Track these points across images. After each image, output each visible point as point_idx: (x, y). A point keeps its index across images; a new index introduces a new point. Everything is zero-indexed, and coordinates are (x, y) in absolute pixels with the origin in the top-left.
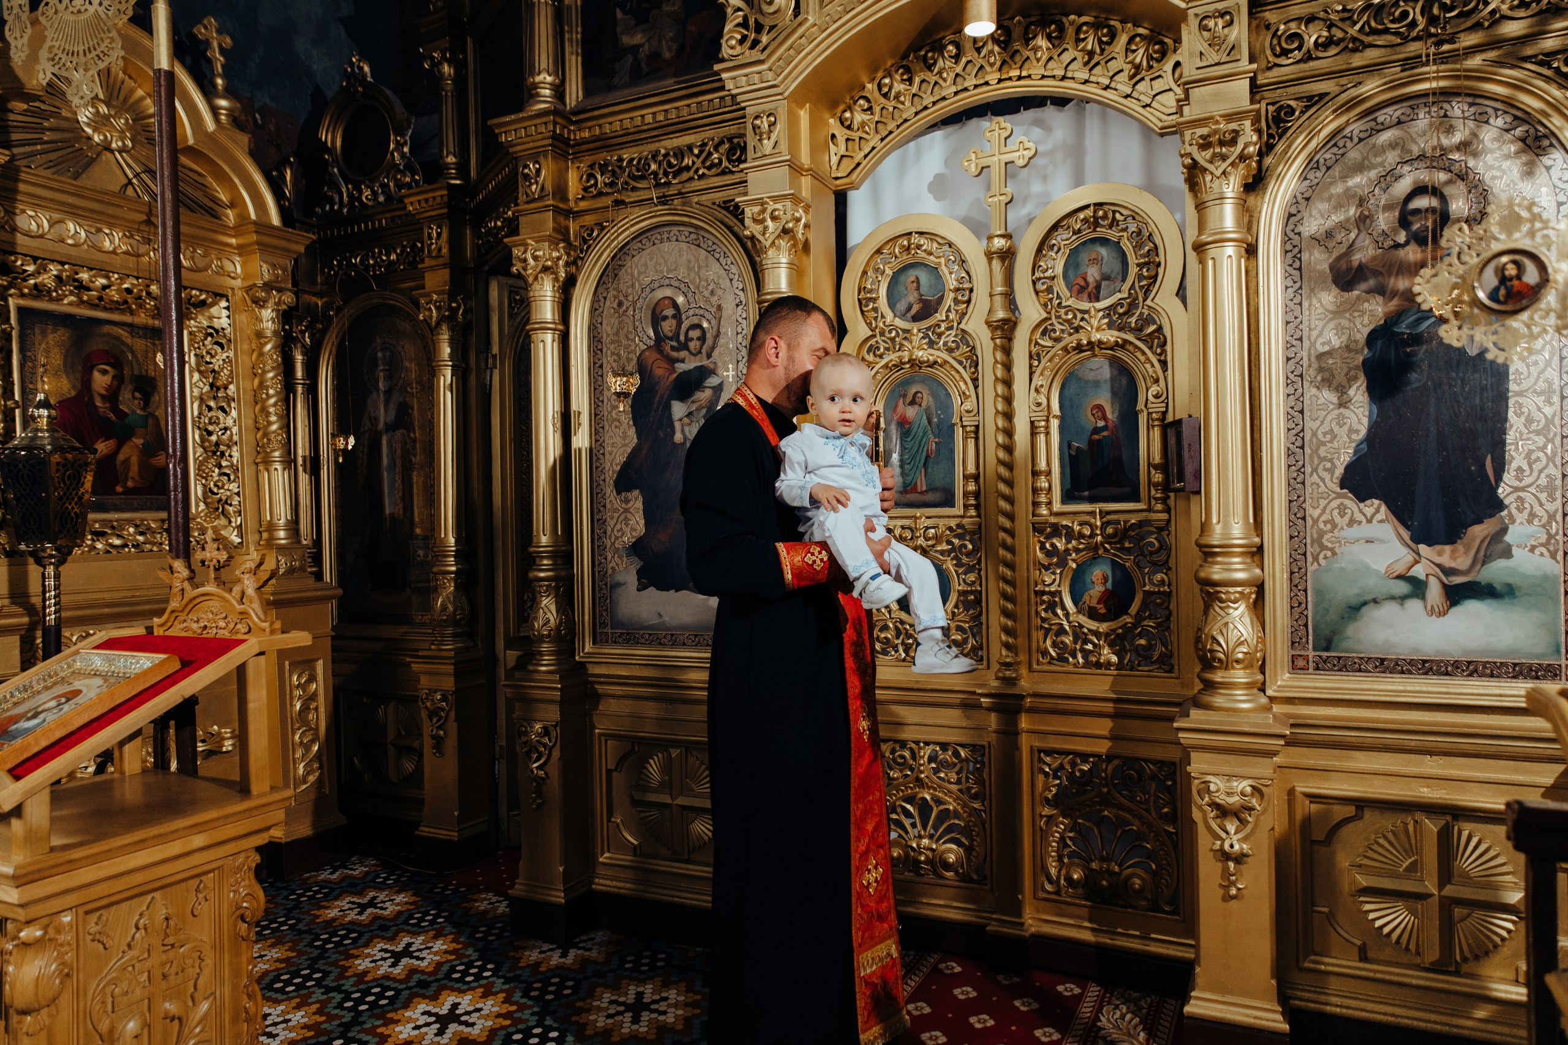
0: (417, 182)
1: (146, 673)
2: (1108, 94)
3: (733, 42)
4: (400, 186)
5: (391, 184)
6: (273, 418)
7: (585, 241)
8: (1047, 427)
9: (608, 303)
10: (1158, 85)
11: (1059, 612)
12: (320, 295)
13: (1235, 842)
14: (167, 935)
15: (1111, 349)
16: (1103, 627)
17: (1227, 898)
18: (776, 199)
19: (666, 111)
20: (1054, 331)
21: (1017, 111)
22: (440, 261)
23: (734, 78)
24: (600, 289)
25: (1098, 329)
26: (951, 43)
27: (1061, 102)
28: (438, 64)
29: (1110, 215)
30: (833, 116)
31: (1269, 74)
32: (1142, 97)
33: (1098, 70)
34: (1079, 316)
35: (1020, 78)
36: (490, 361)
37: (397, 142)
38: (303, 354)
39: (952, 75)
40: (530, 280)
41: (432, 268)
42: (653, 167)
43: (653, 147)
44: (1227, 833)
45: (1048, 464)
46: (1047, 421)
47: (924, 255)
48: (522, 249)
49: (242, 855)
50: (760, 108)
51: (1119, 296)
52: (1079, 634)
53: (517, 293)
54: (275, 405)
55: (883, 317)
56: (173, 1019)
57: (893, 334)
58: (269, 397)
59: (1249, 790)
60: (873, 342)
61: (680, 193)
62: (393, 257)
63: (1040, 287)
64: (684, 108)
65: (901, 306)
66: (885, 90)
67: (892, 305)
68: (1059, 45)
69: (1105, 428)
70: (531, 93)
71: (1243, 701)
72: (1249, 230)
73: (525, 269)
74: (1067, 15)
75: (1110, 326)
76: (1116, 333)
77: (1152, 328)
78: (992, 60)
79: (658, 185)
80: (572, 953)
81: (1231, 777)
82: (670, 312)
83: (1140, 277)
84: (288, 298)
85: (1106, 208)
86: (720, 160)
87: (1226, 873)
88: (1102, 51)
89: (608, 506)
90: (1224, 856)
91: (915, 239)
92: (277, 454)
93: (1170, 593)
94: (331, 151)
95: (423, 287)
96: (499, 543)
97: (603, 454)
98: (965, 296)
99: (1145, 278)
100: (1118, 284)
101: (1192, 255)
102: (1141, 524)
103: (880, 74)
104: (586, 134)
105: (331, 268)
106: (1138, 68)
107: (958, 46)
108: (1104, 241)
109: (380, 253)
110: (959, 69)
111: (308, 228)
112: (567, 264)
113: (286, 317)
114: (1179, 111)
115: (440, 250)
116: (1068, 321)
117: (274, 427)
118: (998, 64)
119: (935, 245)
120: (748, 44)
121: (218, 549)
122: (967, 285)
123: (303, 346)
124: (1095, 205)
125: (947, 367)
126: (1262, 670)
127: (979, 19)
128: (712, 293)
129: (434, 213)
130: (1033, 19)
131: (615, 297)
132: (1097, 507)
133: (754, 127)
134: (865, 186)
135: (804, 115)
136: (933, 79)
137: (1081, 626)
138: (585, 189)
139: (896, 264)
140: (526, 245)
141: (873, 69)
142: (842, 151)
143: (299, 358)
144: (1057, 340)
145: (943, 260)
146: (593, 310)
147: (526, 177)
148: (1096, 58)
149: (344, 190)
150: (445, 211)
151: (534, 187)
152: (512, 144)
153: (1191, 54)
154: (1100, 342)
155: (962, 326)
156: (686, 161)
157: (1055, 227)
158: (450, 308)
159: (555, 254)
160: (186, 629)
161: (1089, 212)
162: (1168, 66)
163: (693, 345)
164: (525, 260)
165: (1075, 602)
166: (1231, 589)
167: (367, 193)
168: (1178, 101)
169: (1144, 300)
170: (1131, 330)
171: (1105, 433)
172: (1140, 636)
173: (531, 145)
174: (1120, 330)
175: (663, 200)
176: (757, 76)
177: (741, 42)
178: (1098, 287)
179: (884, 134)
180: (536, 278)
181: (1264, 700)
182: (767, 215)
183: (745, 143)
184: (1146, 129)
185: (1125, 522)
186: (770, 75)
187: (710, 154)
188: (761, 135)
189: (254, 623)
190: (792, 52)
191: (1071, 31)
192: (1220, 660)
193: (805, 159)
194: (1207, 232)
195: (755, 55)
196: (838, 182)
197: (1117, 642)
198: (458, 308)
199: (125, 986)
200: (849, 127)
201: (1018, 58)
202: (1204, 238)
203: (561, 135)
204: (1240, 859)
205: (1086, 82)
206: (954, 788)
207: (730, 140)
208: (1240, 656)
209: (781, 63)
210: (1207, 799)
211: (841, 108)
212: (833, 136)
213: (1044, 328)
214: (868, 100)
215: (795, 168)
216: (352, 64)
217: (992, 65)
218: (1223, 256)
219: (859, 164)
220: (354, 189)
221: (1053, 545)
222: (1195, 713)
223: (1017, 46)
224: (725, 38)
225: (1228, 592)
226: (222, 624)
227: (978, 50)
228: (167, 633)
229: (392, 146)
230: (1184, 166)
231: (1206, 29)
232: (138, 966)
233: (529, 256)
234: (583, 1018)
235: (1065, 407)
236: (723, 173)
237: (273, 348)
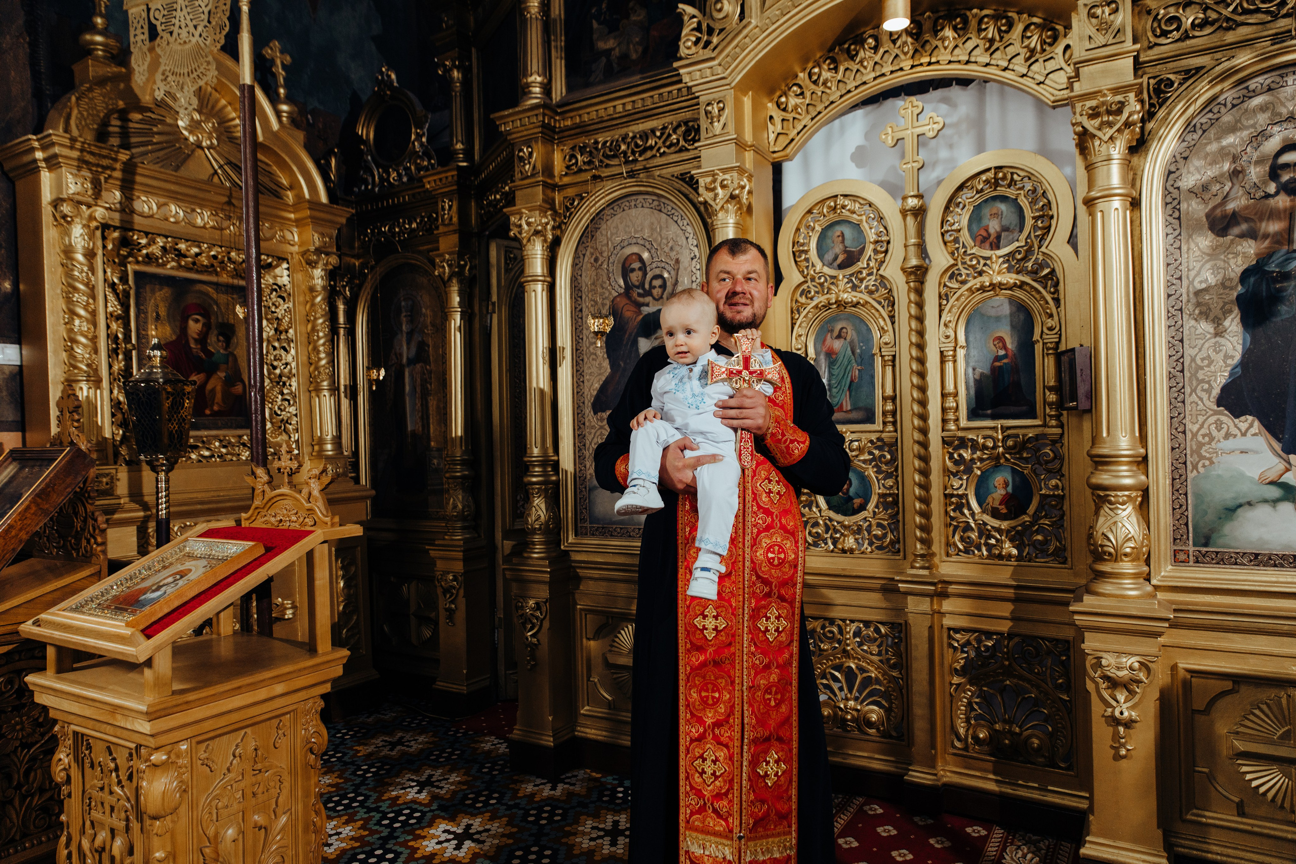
0: (433, 165)
1: (239, 556)
2: (1008, 74)
3: (689, 44)
4: (419, 168)
5: (413, 168)
6: (322, 355)
7: (568, 209)
8: (954, 356)
9: (586, 259)
10: (1051, 66)
11: (966, 511)
12: (357, 257)
13: (1124, 708)
14: (255, 762)
15: (1010, 289)
16: (1004, 525)
17: (1117, 757)
18: (725, 171)
19: (633, 102)
20: (961, 275)
21: (927, 91)
22: (451, 228)
23: (690, 73)
24: (580, 248)
25: (999, 273)
26: (870, 36)
27: (964, 82)
28: (448, 71)
29: (1009, 176)
30: (771, 101)
31: (1150, 52)
32: (1036, 76)
33: (998, 55)
34: (982, 262)
35: (930, 64)
36: (490, 307)
37: (417, 134)
38: (344, 304)
39: (872, 63)
40: (525, 241)
41: (445, 234)
42: (623, 147)
43: (623, 131)
44: (1117, 702)
45: (956, 387)
46: (955, 350)
47: (848, 213)
48: (518, 217)
49: (311, 701)
50: (711, 97)
51: (1017, 244)
52: (983, 530)
53: (511, 253)
54: (324, 345)
55: (813, 265)
56: (260, 828)
57: (822, 280)
58: (319, 338)
59: (1136, 665)
60: (805, 287)
61: (645, 168)
62: (414, 225)
63: (948, 238)
64: (649, 99)
65: (829, 257)
66: (815, 78)
67: (821, 256)
68: (964, 35)
69: (1005, 356)
70: (525, 91)
71: (1131, 589)
72: (1133, 185)
73: (520, 233)
74: (971, 9)
75: (1009, 270)
76: (1014, 276)
77: (1046, 271)
78: (906, 49)
79: (627, 162)
80: (560, 787)
81: (1120, 653)
82: (636, 265)
83: (1035, 228)
84: (334, 260)
85: (1005, 170)
86: (678, 140)
87: (1116, 737)
88: (1001, 38)
89: (587, 424)
90: (1114, 721)
91: (840, 201)
92: (325, 383)
93: (1064, 496)
94: (366, 142)
95: (438, 249)
96: (497, 454)
97: (583, 382)
98: (883, 247)
99: (1040, 228)
100: (1016, 234)
101: (1082, 210)
102: (1037, 437)
103: (810, 65)
104: (569, 123)
105: (366, 235)
106: (1033, 51)
107: (876, 38)
108: (1004, 199)
109: (404, 222)
110: (877, 58)
111: (348, 204)
112: (554, 228)
113: (332, 274)
114: (1070, 87)
115: (451, 219)
116: (973, 267)
117: (323, 362)
118: (911, 53)
119: (857, 205)
120: (702, 44)
121: (291, 459)
122: (885, 238)
123: (345, 298)
124: (996, 168)
125: (868, 306)
126: (1148, 562)
127: (895, 16)
128: (672, 249)
129: (447, 190)
130: (942, 14)
131: (592, 254)
132: (999, 423)
133: (707, 112)
134: (798, 159)
135: (747, 101)
136: (855, 67)
137: (985, 524)
138: (568, 167)
139: (824, 222)
140: (521, 214)
141: (805, 60)
142: (779, 128)
143: (341, 307)
144: (963, 282)
145: (864, 218)
146: (574, 265)
147: (521, 159)
148: (996, 45)
149: (376, 173)
150: (455, 187)
151: (527, 167)
152: (509, 133)
153: (1081, 39)
154: (1000, 284)
155: (881, 272)
156: (650, 142)
157: (961, 187)
158: (459, 266)
159: (544, 220)
160: (266, 522)
161: (991, 175)
162: (1059, 49)
163: (656, 292)
164: (520, 226)
165: (980, 504)
166: (1119, 493)
167: (394, 175)
168: (1069, 78)
169: (1040, 247)
170: (1028, 273)
171: (1005, 361)
172: (1037, 532)
173: (525, 133)
174: (1018, 273)
175: (632, 174)
176: (708, 71)
177: (696, 43)
178: (998, 237)
179: (814, 114)
180: (529, 240)
181: (1149, 588)
182: (718, 184)
183: (699, 126)
184: (1039, 103)
185: (1024, 436)
186: (720, 70)
187: (669, 135)
188: (712, 118)
189: (319, 518)
190: (737, 50)
191: (973, 23)
192: (1110, 554)
193: (748, 137)
194: (1096, 188)
195: (708, 53)
196: (775, 155)
197: (1017, 537)
198: (465, 265)
199: (225, 801)
200: (784, 110)
201: (928, 47)
202: (1093, 194)
203: (549, 124)
204: (1129, 724)
205: (987, 65)
206: (876, 658)
207: (686, 123)
208: (1128, 550)
209: (729, 59)
210: (1099, 672)
211: (778, 94)
212: (771, 117)
213: (952, 273)
214: (800, 87)
215: (741, 145)
216: (382, 73)
217: (905, 54)
218: (1110, 208)
219: (792, 140)
220: (384, 172)
221: (960, 455)
222: (1087, 599)
223: (927, 37)
224: (683, 40)
225: (1117, 496)
226: (294, 518)
227: (894, 42)
228: (252, 525)
229: (413, 137)
230: (1076, 133)
231: (1095, 16)
232: (234, 785)
233: (523, 223)
234: (570, 840)
235: (971, 339)
236: (680, 151)
237: (322, 299)
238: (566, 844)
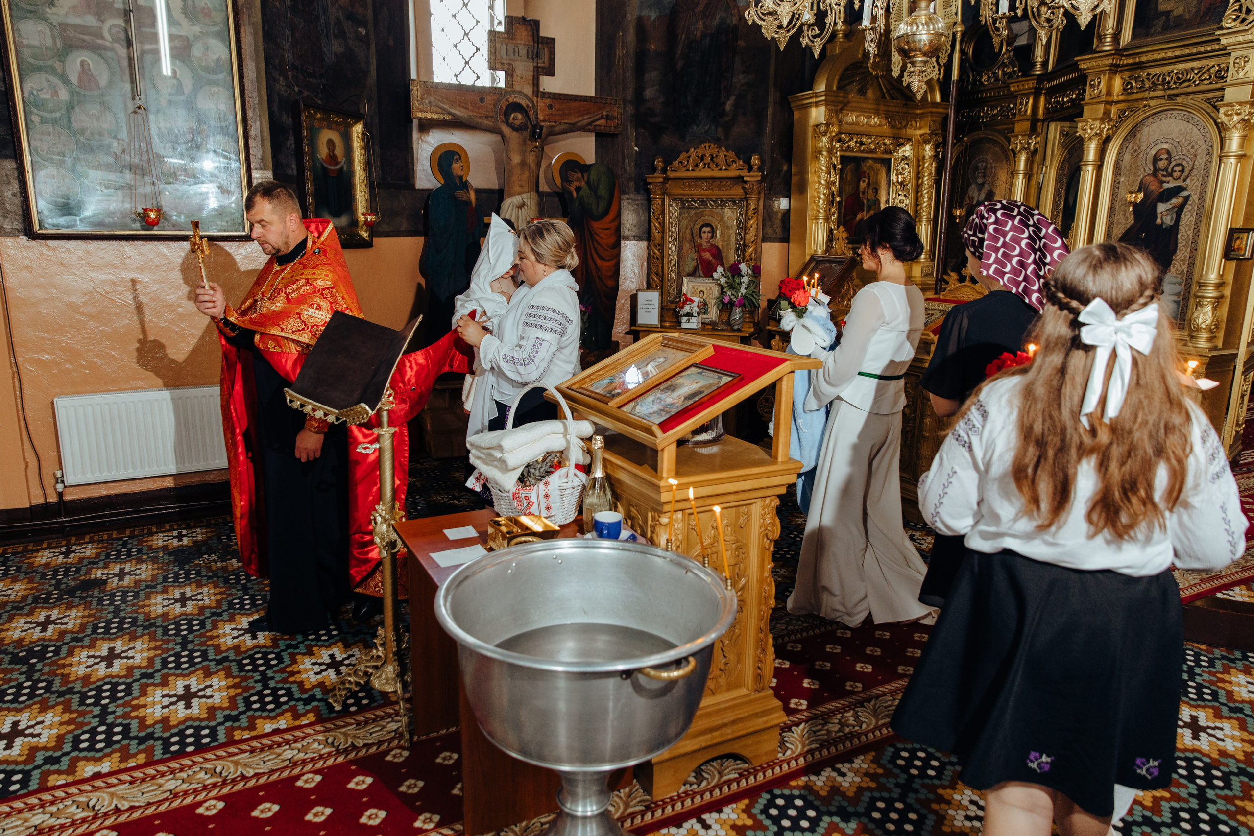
0: (1015, 71)
3: (1231, 20)
4: (1004, 74)
5: (1000, 73)
7: (1120, 117)
9: (1128, 150)
18: (1241, 103)
22: (1025, 117)
23: (1227, 38)
24: (1125, 143)
36: (1044, 169)
37: (1007, 50)
38: (937, 163)
40: (1086, 139)
41: (1020, 121)
42: (1168, 79)
43: (1170, 68)
48: (1084, 123)
50: (1240, 53)
53: (1065, 131)
61: (1182, 94)
62: (995, 112)
70: (1101, 38)
73: (1084, 134)
79: (1169, 89)
82: (1164, 156)
84: (937, 137)
86: (1211, 76)
92: (925, 217)
94: (968, 55)
95: (1013, 131)
97: (1113, 230)
104: (1130, 61)
109: (988, 110)
112: (1108, 130)
115: (1026, 111)
120: (1240, 20)
128: (1192, 147)
129: (1026, 92)
131: (1133, 147)
133: (1235, 63)
138: (1124, 89)
140: (1087, 122)
146: (1119, 153)
147: (1092, 86)
149: (971, 75)
150: (1032, 90)
151: (1096, 91)
152: (1086, 69)
156: (1189, 76)
158: (1028, 143)
159: (1103, 126)
163: (1175, 174)
164: (1085, 130)
167: (985, 78)
173: (1098, 70)
175: (1171, 98)
177: (1235, 20)
180: (1089, 139)
182: (1233, 112)
183: (1228, 69)
187: (1205, 73)
188: (1238, 67)
195: (1243, 27)
203: (1116, 64)
207: (1219, 65)
220: (978, 75)
229: (1004, 52)
233: (1088, 128)
236: (1212, 83)
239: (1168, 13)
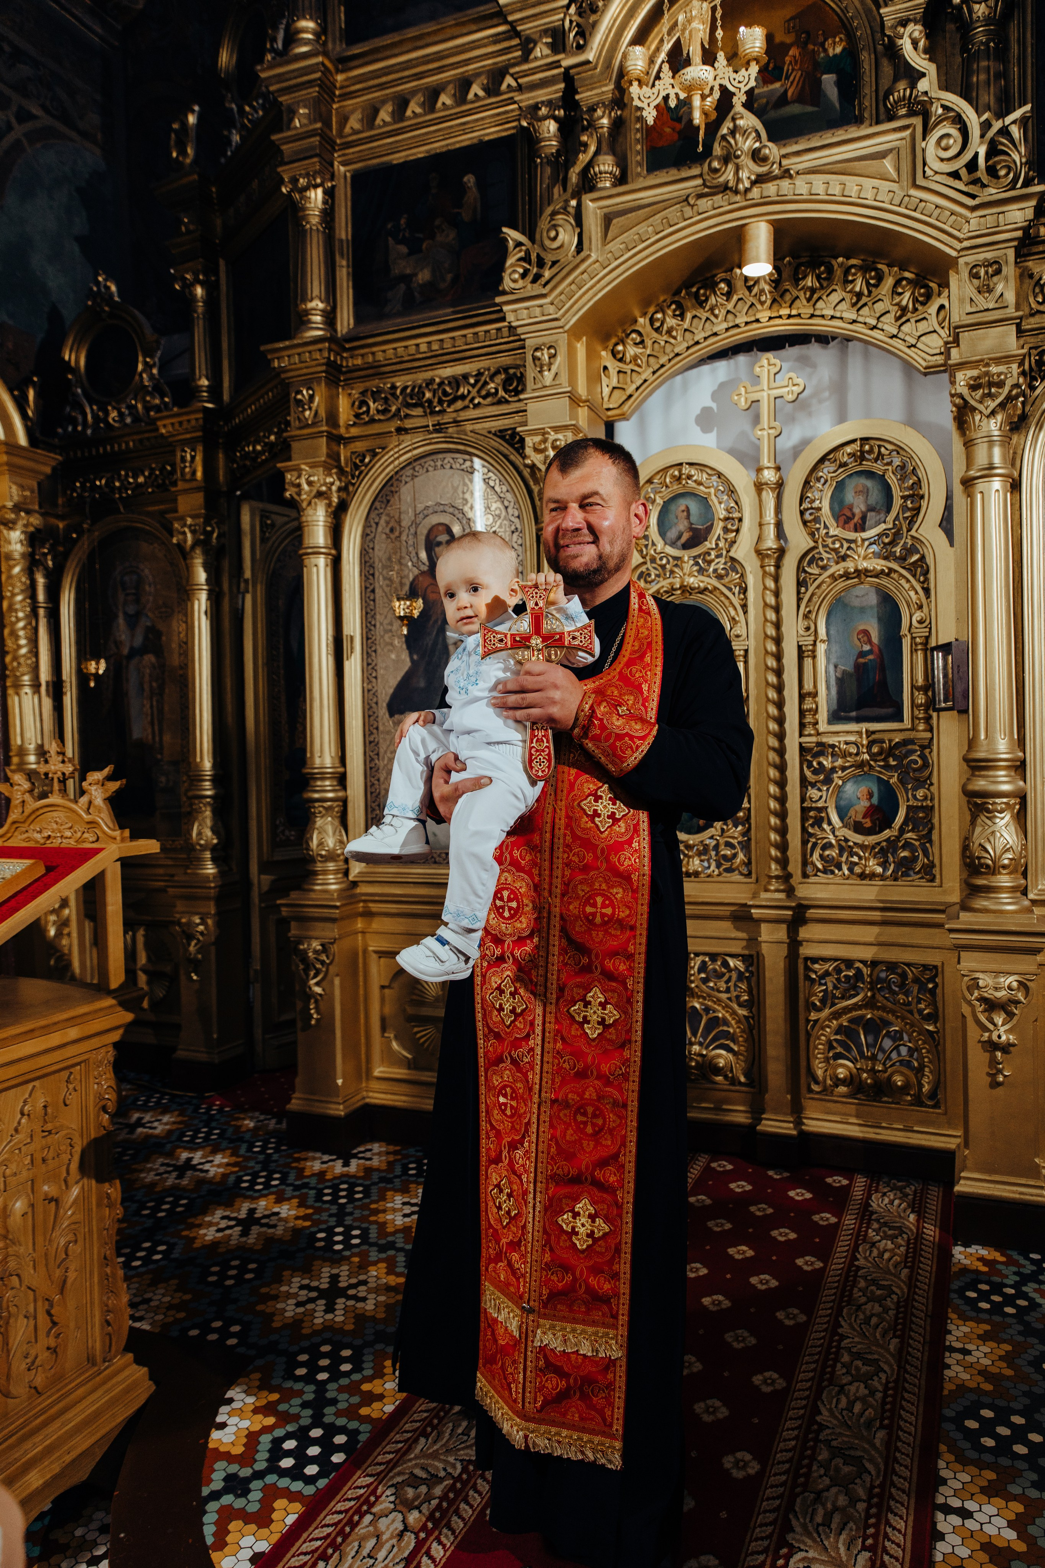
0: (166, 404)
1: (17, 877)
2: (876, 334)
3: (516, 276)
4: (148, 408)
5: (139, 406)
6: (23, 642)
7: (357, 467)
8: (814, 651)
9: (380, 529)
10: (923, 327)
11: (825, 826)
12: (61, 518)
13: (1003, 1033)
14: (45, 1122)
15: (876, 576)
17: (995, 1085)
18: (557, 429)
19: (442, 341)
20: (822, 559)
21: (782, 347)
22: (194, 484)
23: (515, 311)
24: (373, 515)
25: (865, 558)
26: (722, 280)
27: (824, 339)
28: (188, 287)
29: (876, 450)
30: (605, 349)
31: (1032, 320)
32: (907, 338)
33: (865, 311)
34: (846, 545)
35: (790, 316)
36: (242, 585)
37: (146, 364)
38: (46, 576)
39: (724, 312)
40: (304, 505)
41: (185, 491)
42: (428, 395)
43: (428, 375)
44: (995, 1025)
45: (815, 686)
46: (814, 645)
47: (694, 485)
48: (295, 474)
49: (103, 1050)
50: (540, 341)
51: (883, 526)
52: (844, 847)
53: (268, 518)
54: (24, 628)
55: (653, 544)
56: (51, 1200)
57: (664, 561)
58: (18, 620)
59: (1015, 984)
60: (643, 569)
61: (455, 421)
62: (141, 480)
63: (807, 517)
64: (462, 337)
65: (672, 534)
66: (657, 324)
67: (662, 533)
68: (828, 286)
69: (870, 652)
70: (302, 320)
71: (1007, 903)
72: (1013, 465)
73: (299, 494)
74: (836, 258)
75: (877, 555)
76: (883, 562)
77: (915, 557)
78: (763, 298)
79: (433, 413)
80: (354, 1163)
81: (998, 973)
83: (904, 508)
84: (36, 520)
85: (872, 442)
86: (497, 390)
87: (993, 1062)
88: (870, 292)
89: (381, 728)
90: (992, 1046)
91: (686, 470)
92: (26, 678)
93: (933, 807)
94: (75, 371)
95: (176, 511)
97: (376, 677)
98: (733, 524)
99: (909, 509)
100: (882, 515)
101: (958, 489)
102: (905, 742)
103: (652, 309)
104: (359, 361)
105: (74, 489)
106: (904, 310)
107: (729, 284)
108: (870, 474)
109: (127, 475)
110: (730, 307)
111: (50, 448)
112: (340, 489)
113: (33, 539)
114: (947, 354)
115: (194, 473)
116: (835, 550)
117: (23, 651)
118: (769, 302)
119: (705, 476)
120: (530, 277)
122: (736, 515)
123: (46, 568)
124: (862, 439)
125: (717, 593)
126: (1025, 875)
127: (757, 260)
129: (188, 436)
130: (804, 260)
131: (388, 523)
132: (864, 727)
133: (535, 358)
134: (634, 419)
135: (581, 348)
136: (704, 315)
137: (846, 840)
138: (357, 416)
139: (667, 494)
140: (299, 471)
141: (645, 304)
142: (614, 382)
143: (41, 581)
144: (824, 568)
145: (712, 490)
146: (365, 535)
147: (299, 403)
148: (864, 300)
149: (88, 410)
150: (199, 434)
151: (307, 413)
152: (285, 370)
153: (961, 301)
154: (866, 570)
155: (732, 554)
156: (461, 390)
157: (822, 460)
158: (205, 532)
159: (329, 480)
160: (29, 839)
161: (856, 446)
162: (933, 309)
164: (299, 485)
165: (841, 818)
166: (998, 800)
167: (114, 414)
168: (946, 343)
169: (909, 530)
170: (896, 559)
171: (871, 657)
172: (904, 847)
173: (305, 371)
174: (886, 558)
175: (439, 428)
176: (538, 310)
177: (523, 276)
178: (864, 518)
179: (656, 367)
180: (310, 504)
181: (1027, 903)
182: (549, 445)
183: (522, 375)
184: (908, 367)
185: (890, 741)
186: (552, 309)
187: (486, 383)
188: (542, 366)
190: (573, 287)
191: (839, 273)
192: (988, 866)
193: (582, 390)
194: (976, 467)
195: (537, 289)
196: (610, 413)
197: (883, 852)
198: (212, 532)
199: (13, 1167)
200: (621, 360)
201: (788, 297)
202: (972, 473)
203: (335, 361)
204: (1006, 1048)
205: (854, 321)
206: (724, 996)
207: (506, 370)
208: (1006, 862)
209: (563, 297)
210: (976, 994)
211: (614, 340)
212: (605, 368)
213: (809, 557)
214: (640, 334)
215: (575, 400)
216: (98, 283)
217: (762, 303)
218: (990, 489)
219: (630, 396)
220: (99, 409)
221: (820, 763)
222: (964, 916)
223: (787, 285)
224: (509, 271)
225: (994, 803)
226: (68, 834)
227: (750, 289)
228: (6, 844)
229: (140, 367)
230: (955, 405)
231: (977, 276)
232: (24, 1149)
233: (303, 481)
234: (381, 1218)
235: (832, 632)
236: (500, 402)
237: (22, 570)
238: (376, 1222)
239: (407, 279)
